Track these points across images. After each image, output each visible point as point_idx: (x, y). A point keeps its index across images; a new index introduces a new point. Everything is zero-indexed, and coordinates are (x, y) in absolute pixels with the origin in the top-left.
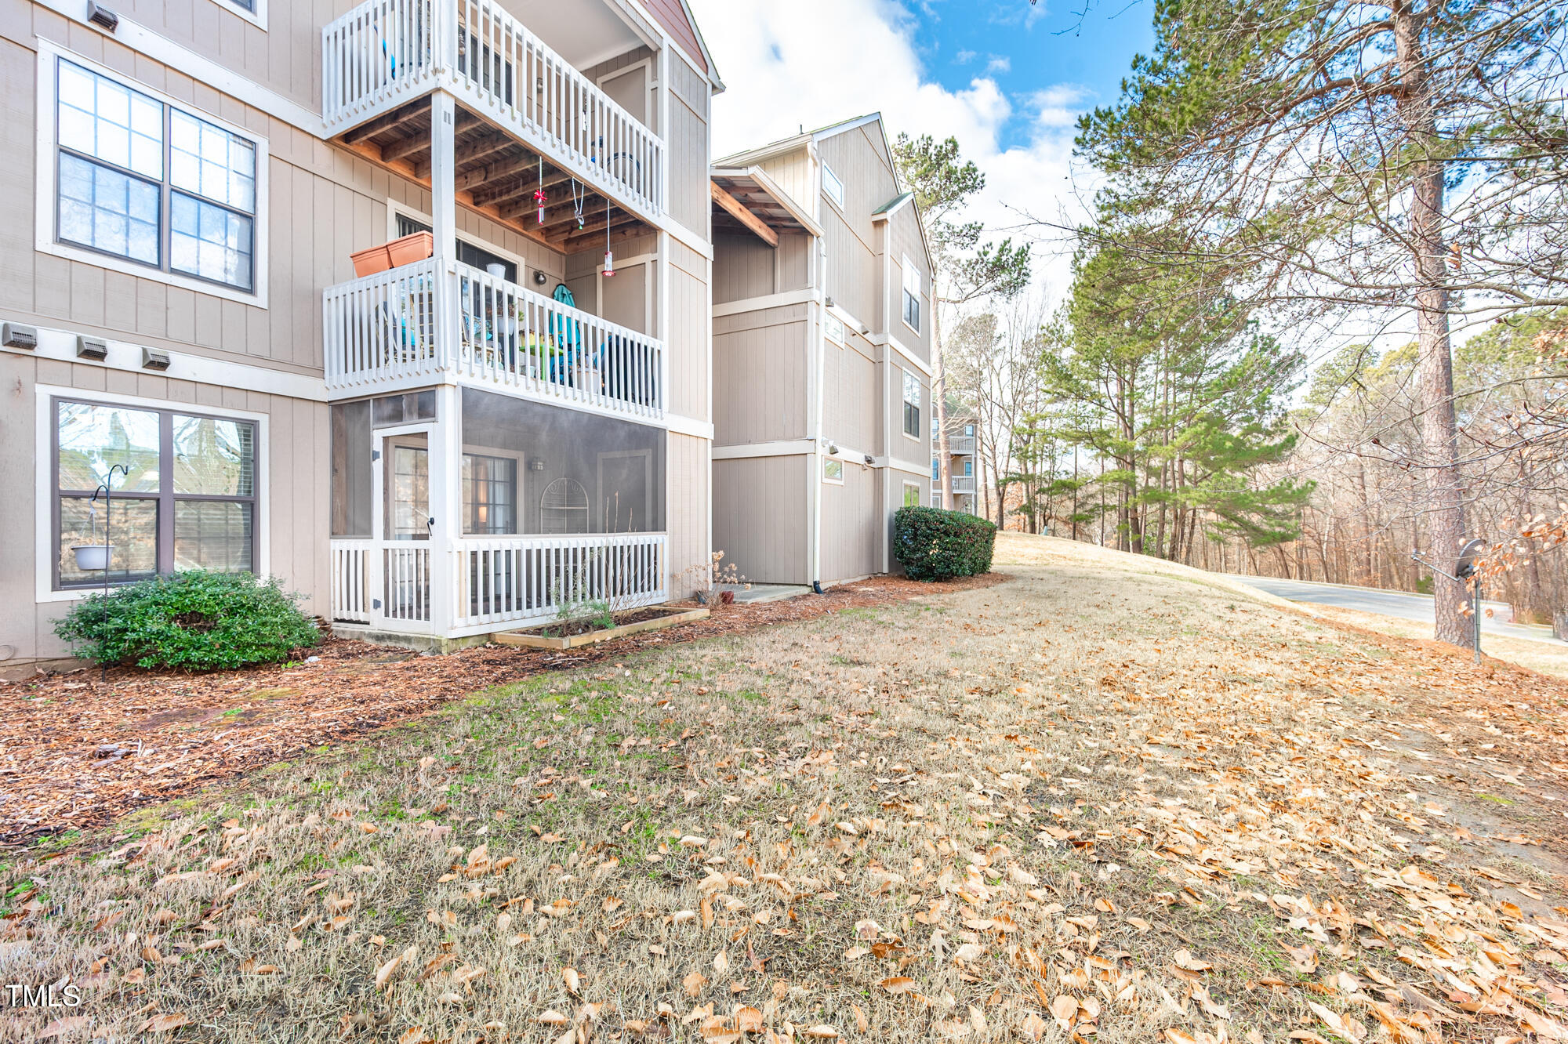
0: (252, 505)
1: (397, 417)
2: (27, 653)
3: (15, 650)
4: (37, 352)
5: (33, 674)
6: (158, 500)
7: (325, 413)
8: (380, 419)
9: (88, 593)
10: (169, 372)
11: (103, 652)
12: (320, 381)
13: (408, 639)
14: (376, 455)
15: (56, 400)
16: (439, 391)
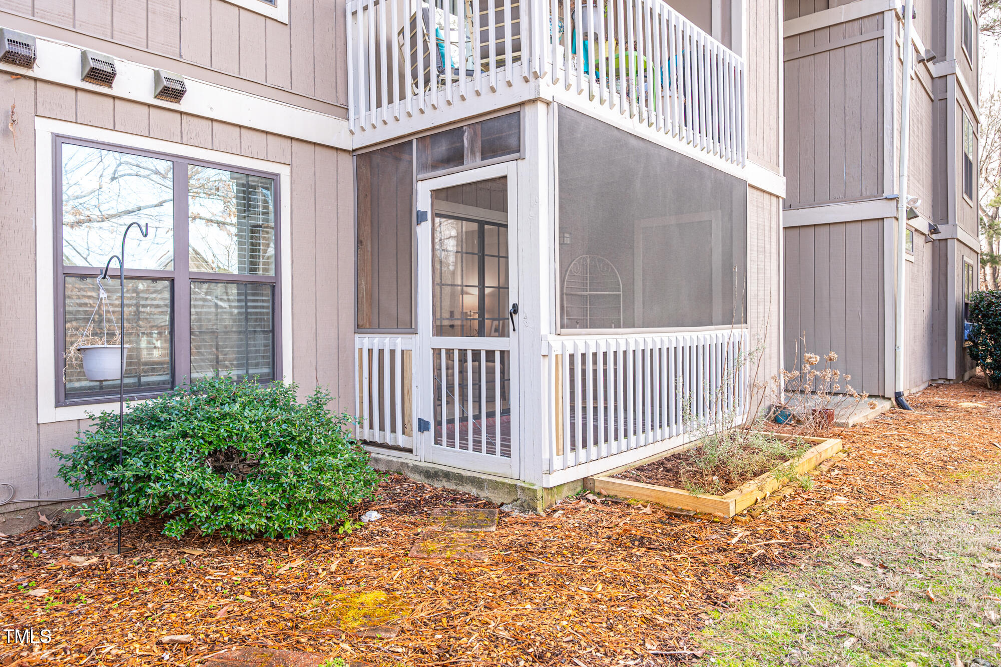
0: (273, 288)
1: (455, 159)
2: (27, 495)
3: (14, 491)
4: (36, 72)
5: (35, 524)
6: (172, 281)
7: (348, 165)
8: (423, 167)
9: (97, 410)
10: (184, 105)
11: (119, 514)
12: (344, 123)
13: (478, 483)
14: (421, 217)
15: (58, 140)
16: (528, 113)
